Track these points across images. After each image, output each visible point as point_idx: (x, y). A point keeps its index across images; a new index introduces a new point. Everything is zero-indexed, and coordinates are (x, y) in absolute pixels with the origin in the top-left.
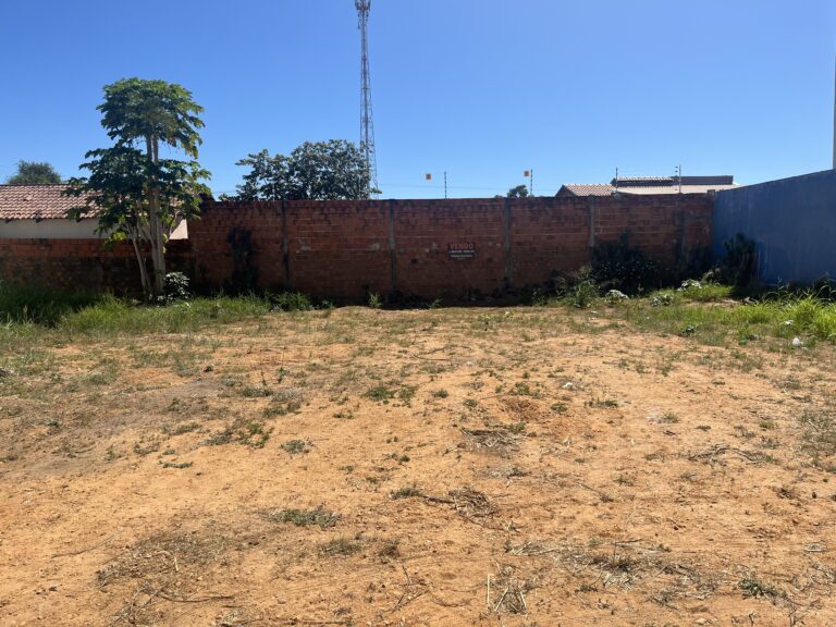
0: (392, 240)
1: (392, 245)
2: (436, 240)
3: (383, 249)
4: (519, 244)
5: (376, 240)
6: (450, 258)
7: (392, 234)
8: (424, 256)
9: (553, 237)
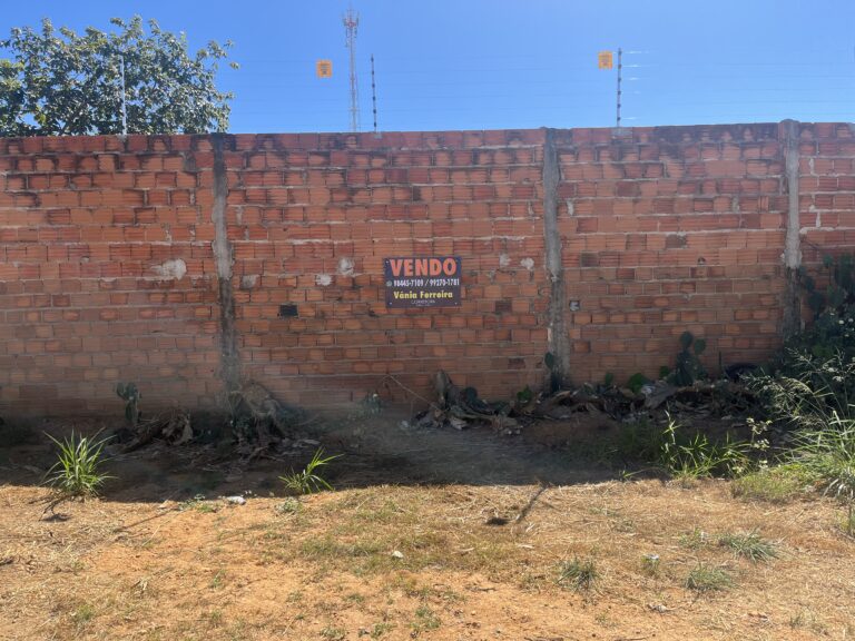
0: (221, 249)
1: (223, 267)
2: (349, 251)
3: (195, 276)
4: (587, 260)
5: (174, 253)
6: (391, 302)
7: (221, 235)
8: (316, 295)
9: (681, 242)
